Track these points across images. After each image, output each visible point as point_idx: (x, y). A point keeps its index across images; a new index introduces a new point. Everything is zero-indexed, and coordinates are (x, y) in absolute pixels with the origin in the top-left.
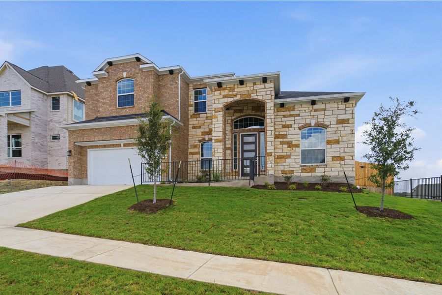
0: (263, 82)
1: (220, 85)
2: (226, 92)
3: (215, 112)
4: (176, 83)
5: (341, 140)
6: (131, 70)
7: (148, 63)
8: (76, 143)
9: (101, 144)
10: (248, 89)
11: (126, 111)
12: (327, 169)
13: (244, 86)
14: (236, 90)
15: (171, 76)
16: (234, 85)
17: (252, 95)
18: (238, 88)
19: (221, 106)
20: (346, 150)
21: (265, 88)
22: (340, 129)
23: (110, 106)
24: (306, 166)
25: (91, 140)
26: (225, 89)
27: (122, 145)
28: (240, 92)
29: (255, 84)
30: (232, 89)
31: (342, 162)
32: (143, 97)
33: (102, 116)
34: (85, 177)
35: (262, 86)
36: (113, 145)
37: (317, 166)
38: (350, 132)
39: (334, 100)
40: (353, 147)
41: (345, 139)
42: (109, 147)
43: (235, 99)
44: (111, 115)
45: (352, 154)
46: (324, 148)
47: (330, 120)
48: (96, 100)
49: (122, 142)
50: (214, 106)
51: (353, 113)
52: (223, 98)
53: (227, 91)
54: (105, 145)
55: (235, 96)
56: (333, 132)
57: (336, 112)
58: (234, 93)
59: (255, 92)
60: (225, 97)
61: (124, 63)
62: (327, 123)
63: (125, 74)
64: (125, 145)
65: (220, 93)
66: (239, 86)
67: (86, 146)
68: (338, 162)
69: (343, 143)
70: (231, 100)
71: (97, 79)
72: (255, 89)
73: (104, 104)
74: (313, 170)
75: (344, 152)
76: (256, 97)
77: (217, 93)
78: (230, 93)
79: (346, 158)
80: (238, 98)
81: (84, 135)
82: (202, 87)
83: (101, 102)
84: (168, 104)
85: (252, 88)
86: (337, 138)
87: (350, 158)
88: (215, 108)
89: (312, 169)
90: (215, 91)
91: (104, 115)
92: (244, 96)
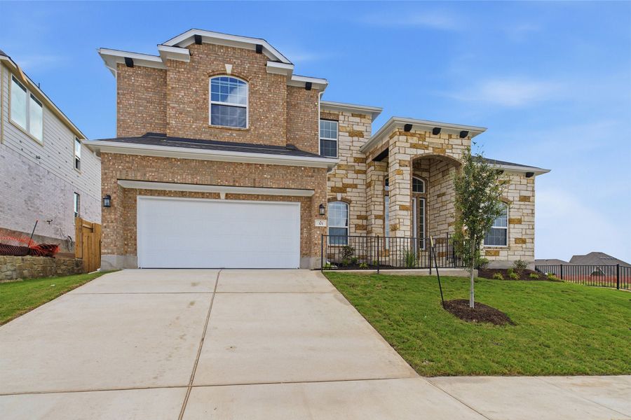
0: (461, 137)
1: (408, 128)
2: (415, 140)
3: (400, 166)
4: (316, 105)
5: (523, 219)
6: (242, 63)
7: (282, 62)
8: (119, 182)
9: (173, 190)
10: (442, 141)
11: (231, 134)
12: (510, 253)
13: (438, 136)
14: (427, 139)
15: (307, 92)
16: (426, 132)
17: (447, 151)
18: (430, 137)
19: (408, 158)
20: (528, 232)
21: (462, 145)
22: (522, 207)
23: (196, 119)
24: (490, 248)
25: (165, 180)
26: (413, 135)
27: (223, 196)
28: (432, 143)
29: (450, 136)
30: (422, 138)
31: (524, 246)
32: (267, 117)
33: (176, 135)
34: (131, 252)
35: (459, 141)
36: (203, 194)
37: (501, 248)
38: (530, 211)
39: (517, 173)
40: (533, 229)
41: (526, 219)
42: (193, 197)
43: (427, 151)
44: (198, 137)
45: (531, 237)
46: (505, 228)
47: (513, 195)
48: (145, 99)
49: (223, 191)
50: (400, 157)
51: (533, 191)
52: (411, 147)
53: (415, 138)
54: (182, 192)
55: (427, 148)
56: (516, 210)
57: (519, 187)
58: (425, 143)
59: (450, 147)
60: (413, 146)
61: (227, 47)
62: (511, 199)
63: (229, 68)
64: (228, 196)
65: (407, 139)
66: (432, 136)
67: (135, 190)
68: (521, 245)
69: (524, 223)
70: (421, 152)
71: (160, 60)
72: (450, 143)
73: (181, 113)
74: (497, 254)
75: (526, 234)
76: (451, 155)
77: (403, 138)
78: (420, 142)
79: (527, 241)
80: (430, 151)
81: (144, 167)
82: (331, 118)
83: (174, 108)
84: (301, 137)
85: (447, 142)
86: (520, 217)
87: (531, 240)
88: (400, 160)
89: (496, 251)
90: (400, 135)
91: (181, 134)
92: (437, 150)
